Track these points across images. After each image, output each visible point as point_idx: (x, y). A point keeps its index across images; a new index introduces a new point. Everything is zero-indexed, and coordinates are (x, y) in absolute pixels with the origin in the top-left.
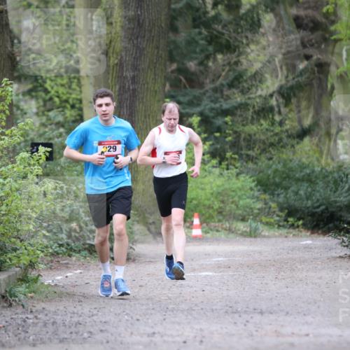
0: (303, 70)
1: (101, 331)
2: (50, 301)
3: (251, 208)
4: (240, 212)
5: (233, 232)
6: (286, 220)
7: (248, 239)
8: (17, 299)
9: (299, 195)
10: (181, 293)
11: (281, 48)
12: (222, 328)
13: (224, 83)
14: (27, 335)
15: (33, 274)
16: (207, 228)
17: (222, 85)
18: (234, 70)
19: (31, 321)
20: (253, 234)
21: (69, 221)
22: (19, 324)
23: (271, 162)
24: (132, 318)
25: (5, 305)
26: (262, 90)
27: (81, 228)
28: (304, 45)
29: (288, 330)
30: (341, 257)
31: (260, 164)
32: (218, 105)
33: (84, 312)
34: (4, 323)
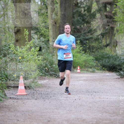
0: (107, 29)
1: (54, 96)
2: (40, 88)
3: (93, 65)
4: (90, 66)
5: (88, 71)
6: (102, 68)
7: (92, 73)
8: (32, 87)
9: (106, 62)
10: (74, 87)
11: (102, 23)
12: (85, 96)
13: (87, 32)
14: (34, 96)
15: (36, 81)
16: (81, 70)
18: (89, 29)
19: (35, 93)
20: (93, 72)
21: (45, 67)
22: (32, 94)
23: (99, 53)
24: (62, 93)
25: (29, 89)
26: (97, 34)
27: (48, 69)
28: (108, 22)
29: (102, 97)
30: (116, 78)
31: (96, 53)
32: (85, 37)
33: (49, 91)
34: (28, 93)
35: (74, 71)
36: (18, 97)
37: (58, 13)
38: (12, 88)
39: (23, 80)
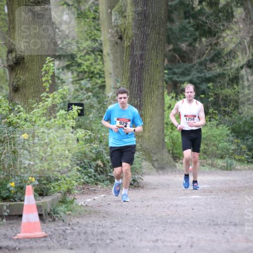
1: (119, 238)
2: (82, 217)
3: (228, 149)
4: (219, 152)
5: (214, 167)
7: (225, 172)
8: (59, 216)
10: (176, 211)
11: (249, 33)
12: (206, 236)
13: (207, 58)
14: (66, 241)
15: (70, 198)
17: (206, 60)
18: (215, 50)
19: (69, 231)
20: (229, 168)
21: (95, 160)
22: (60, 234)
23: (242, 116)
24: (141, 229)
25: (50, 220)
26: (235, 63)
27: (104, 164)
31: (234, 117)
32: (203, 75)
33: (107, 224)
34: (50, 233)
35: (175, 166)
36: (22, 245)
37: (125, 10)
38: (4, 220)
39: (35, 196)
